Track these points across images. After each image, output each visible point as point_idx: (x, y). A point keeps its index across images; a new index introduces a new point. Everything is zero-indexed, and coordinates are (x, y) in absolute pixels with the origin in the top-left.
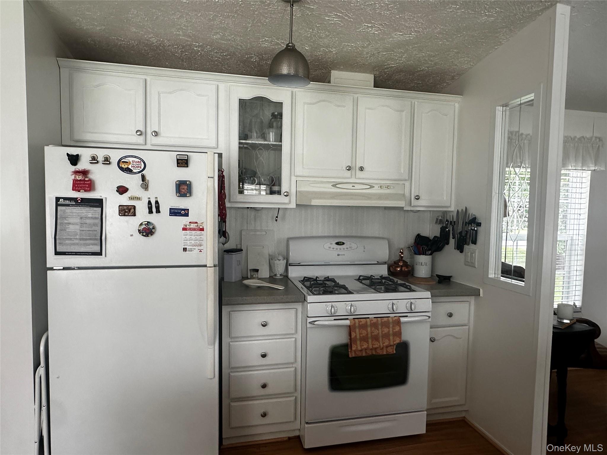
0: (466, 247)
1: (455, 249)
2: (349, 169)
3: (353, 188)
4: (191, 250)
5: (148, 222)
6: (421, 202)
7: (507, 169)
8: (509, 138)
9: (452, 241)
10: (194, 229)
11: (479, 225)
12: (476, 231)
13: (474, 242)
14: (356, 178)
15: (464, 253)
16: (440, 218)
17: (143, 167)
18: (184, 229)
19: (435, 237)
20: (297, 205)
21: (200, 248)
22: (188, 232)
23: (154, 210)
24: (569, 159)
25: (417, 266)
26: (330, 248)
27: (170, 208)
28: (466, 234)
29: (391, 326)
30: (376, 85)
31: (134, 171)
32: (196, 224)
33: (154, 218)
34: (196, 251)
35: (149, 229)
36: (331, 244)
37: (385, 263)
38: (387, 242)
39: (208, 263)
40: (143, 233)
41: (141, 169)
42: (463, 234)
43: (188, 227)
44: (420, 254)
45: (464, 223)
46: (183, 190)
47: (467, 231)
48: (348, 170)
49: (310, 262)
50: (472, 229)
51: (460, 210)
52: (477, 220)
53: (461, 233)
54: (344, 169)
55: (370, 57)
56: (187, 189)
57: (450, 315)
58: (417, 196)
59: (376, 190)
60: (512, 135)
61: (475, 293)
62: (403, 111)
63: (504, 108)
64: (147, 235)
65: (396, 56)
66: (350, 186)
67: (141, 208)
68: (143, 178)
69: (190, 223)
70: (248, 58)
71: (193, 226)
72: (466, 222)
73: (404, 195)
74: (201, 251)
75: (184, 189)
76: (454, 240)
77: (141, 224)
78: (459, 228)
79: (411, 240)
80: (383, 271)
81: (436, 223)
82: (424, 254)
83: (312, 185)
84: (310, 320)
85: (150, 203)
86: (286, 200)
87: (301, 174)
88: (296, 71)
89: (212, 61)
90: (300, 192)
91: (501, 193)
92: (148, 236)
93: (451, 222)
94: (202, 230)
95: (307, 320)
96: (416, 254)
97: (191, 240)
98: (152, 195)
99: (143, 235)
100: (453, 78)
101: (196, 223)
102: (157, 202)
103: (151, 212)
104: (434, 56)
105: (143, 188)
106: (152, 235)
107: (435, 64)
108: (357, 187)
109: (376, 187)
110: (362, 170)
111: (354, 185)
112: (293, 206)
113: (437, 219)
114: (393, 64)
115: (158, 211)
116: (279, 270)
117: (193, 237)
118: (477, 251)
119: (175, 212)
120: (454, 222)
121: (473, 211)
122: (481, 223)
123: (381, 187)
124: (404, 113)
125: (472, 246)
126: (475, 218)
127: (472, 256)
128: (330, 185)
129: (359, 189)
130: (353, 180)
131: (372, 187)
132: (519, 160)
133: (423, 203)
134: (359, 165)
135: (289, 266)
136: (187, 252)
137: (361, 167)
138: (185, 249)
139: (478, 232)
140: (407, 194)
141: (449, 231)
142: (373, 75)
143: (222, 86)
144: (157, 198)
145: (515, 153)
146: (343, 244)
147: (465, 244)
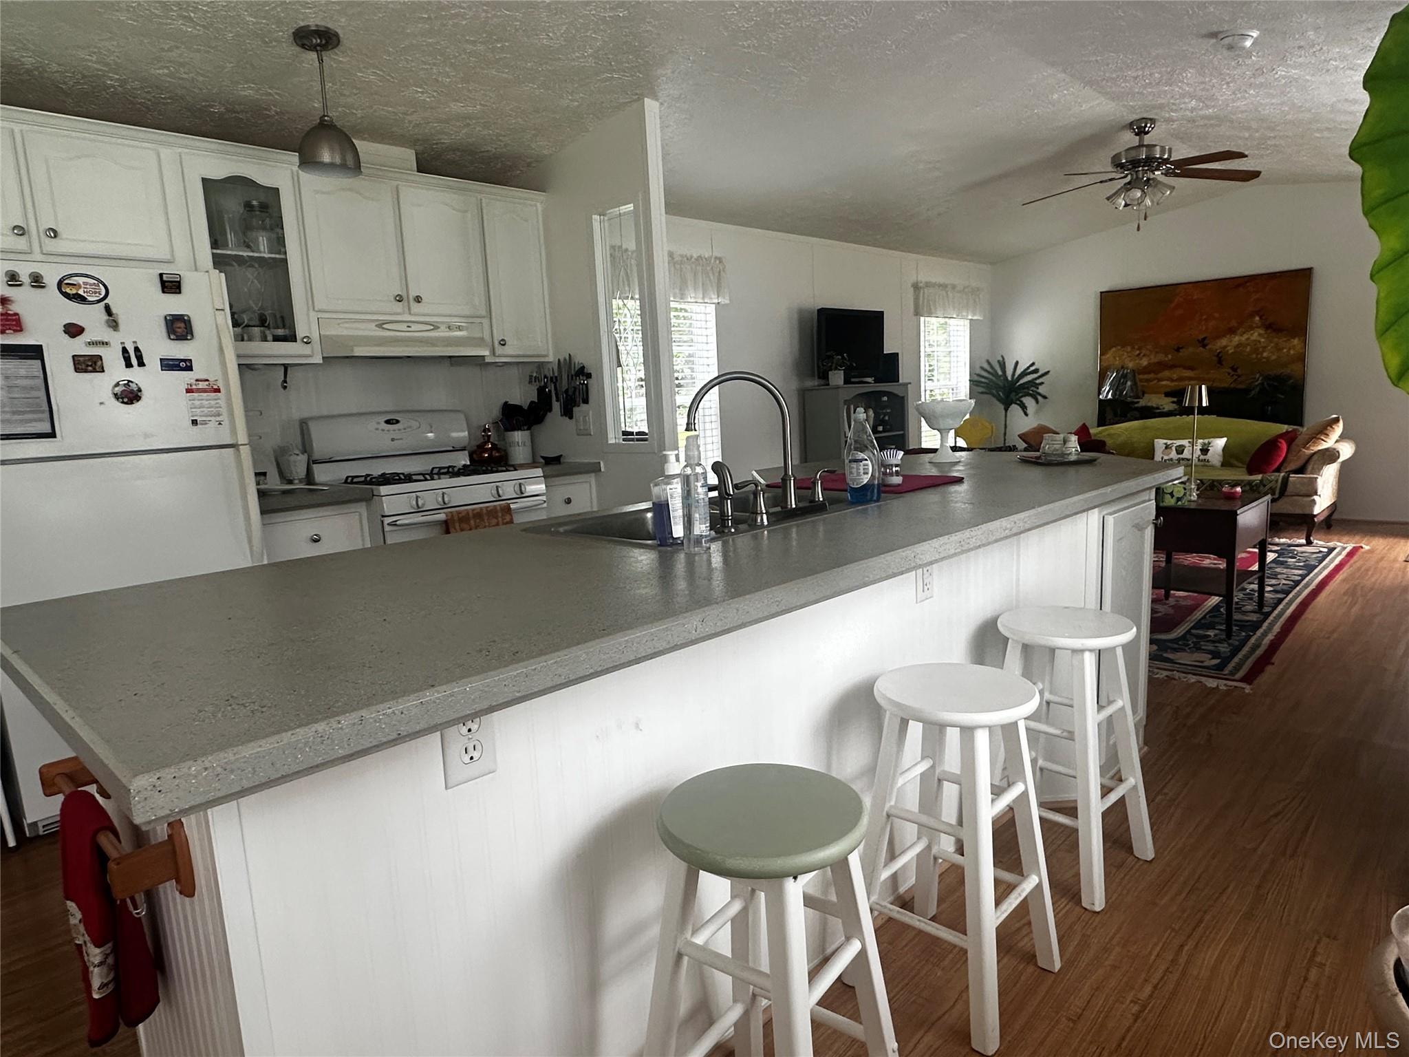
0: (575, 409)
1: (562, 415)
2: (399, 299)
3: (409, 329)
4: (204, 423)
5: (129, 381)
6: (508, 350)
7: (614, 302)
8: (611, 255)
9: (556, 406)
10: (204, 391)
11: (589, 376)
12: (587, 385)
13: (586, 401)
14: (410, 314)
15: (574, 419)
16: (535, 375)
17: (103, 292)
18: (188, 391)
19: (532, 402)
20: (323, 358)
21: (218, 419)
22: (196, 395)
23: (134, 361)
24: (687, 287)
25: (512, 448)
26: (377, 429)
27: (161, 359)
28: (575, 391)
29: (500, 514)
30: (420, 169)
31: (90, 299)
32: (207, 383)
33: (136, 375)
34: (213, 424)
35: (132, 392)
36: (378, 423)
37: (463, 449)
38: (462, 416)
39: (239, 439)
40: (122, 398)
41: (101, 296)
42: (570, 393)
43: (194, 387)
44: (514, 430)
45: (570, 378)
46: (179, 330)
47: (575, 388)
48: (398, 301)
49: (350, 455)
50: (580, 383)
51: (562, 360)
52: (585, 371)
53: (567, 391)
54: (392, 299)
55: (414, 127)
56: (186, 328)
57: (568, 501)
58: (503, 340)
59: (443, 333)
60: (615, 250)
61: (594, 469)
62: (466, 211)
63: (602, 217)
64: (130, 402)
65: (452, 130)
66: (403, 327)
67: (112, 358)
68: (108, 309)
69: (197, 380)
70: (205, 106)
71: (202, 385)
72: (572, 376)
73: (482, 339)
74: (220, 424)
75: (179, 328)
76: (559, 404)
77: (117, 385)
78: (564, 384)
79: (496, 412)
80: (463, 460)
81: (530, 382)
82: (519, 429)
83: (347, 325)
84: (387, 520)
85: (125, 350)
86: (306, 350)
87: (324, 307)
88: (344, 159)
89: (132, 102)
90: (326, 336)
91: (610, 332)
92: (132, 403)
93: (551, 378)
94: (218, 390)
95: (382, 522)
96: (507, 430)
97: (203, 407)
98: (126, 337)
99: (123, 402)
100: (529, 165)
101: (207, 380)
102: (137, 350)
103: (129, 365)
104: (504, 136)
105: (110, 326)
106: (138, 401)
107: (505, 145)
108: (414, 327)
109: (443, 327)
110: (419, 302)
111: (409, 324)
112: (318, 359)
113: (531, 376)
114: (446, 140)
115: (141, 364)
116: (299, 470)
117: (205, 403)
118: (591, 412)
119: (170, 365)
120: (556, 377)
121: (580, 359)
122: (590, 374)
123: (449, 327)
124: (469, 215)
125: (584, 407)
126: (583, 367)
127: (585, 421)
128: (373, 326)
129: (418, 331)
130: (407, 318)
131: (436, 328)
132: (627, 288)
133: (512, 351)
134: (413, 294)
135: (314, 465)
136: (199, 426)
137: (417, 297)
138: (194, 422)
139: (589, 386)
140: (487, 337)
141: (550, 391)
142: (414, 151)
143: (166, 153)
144: (135, 342)
145: (621, 279)
146: (398, 422)
147: (574, 406)
